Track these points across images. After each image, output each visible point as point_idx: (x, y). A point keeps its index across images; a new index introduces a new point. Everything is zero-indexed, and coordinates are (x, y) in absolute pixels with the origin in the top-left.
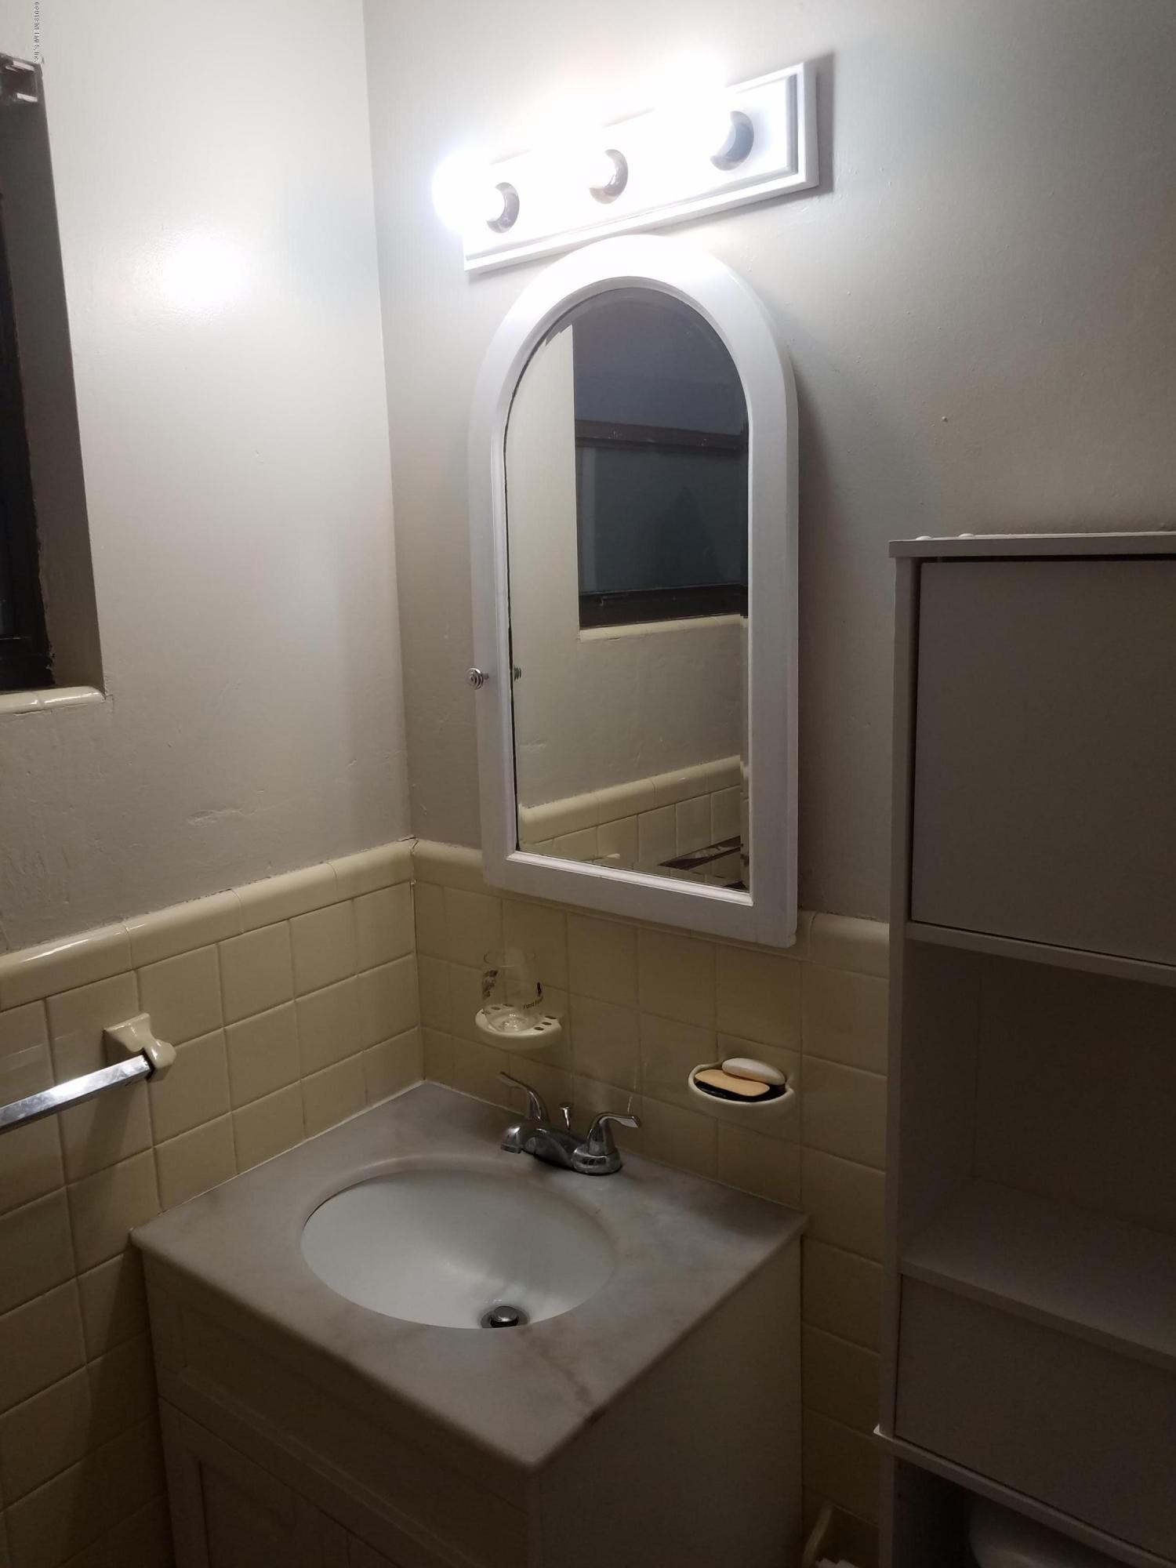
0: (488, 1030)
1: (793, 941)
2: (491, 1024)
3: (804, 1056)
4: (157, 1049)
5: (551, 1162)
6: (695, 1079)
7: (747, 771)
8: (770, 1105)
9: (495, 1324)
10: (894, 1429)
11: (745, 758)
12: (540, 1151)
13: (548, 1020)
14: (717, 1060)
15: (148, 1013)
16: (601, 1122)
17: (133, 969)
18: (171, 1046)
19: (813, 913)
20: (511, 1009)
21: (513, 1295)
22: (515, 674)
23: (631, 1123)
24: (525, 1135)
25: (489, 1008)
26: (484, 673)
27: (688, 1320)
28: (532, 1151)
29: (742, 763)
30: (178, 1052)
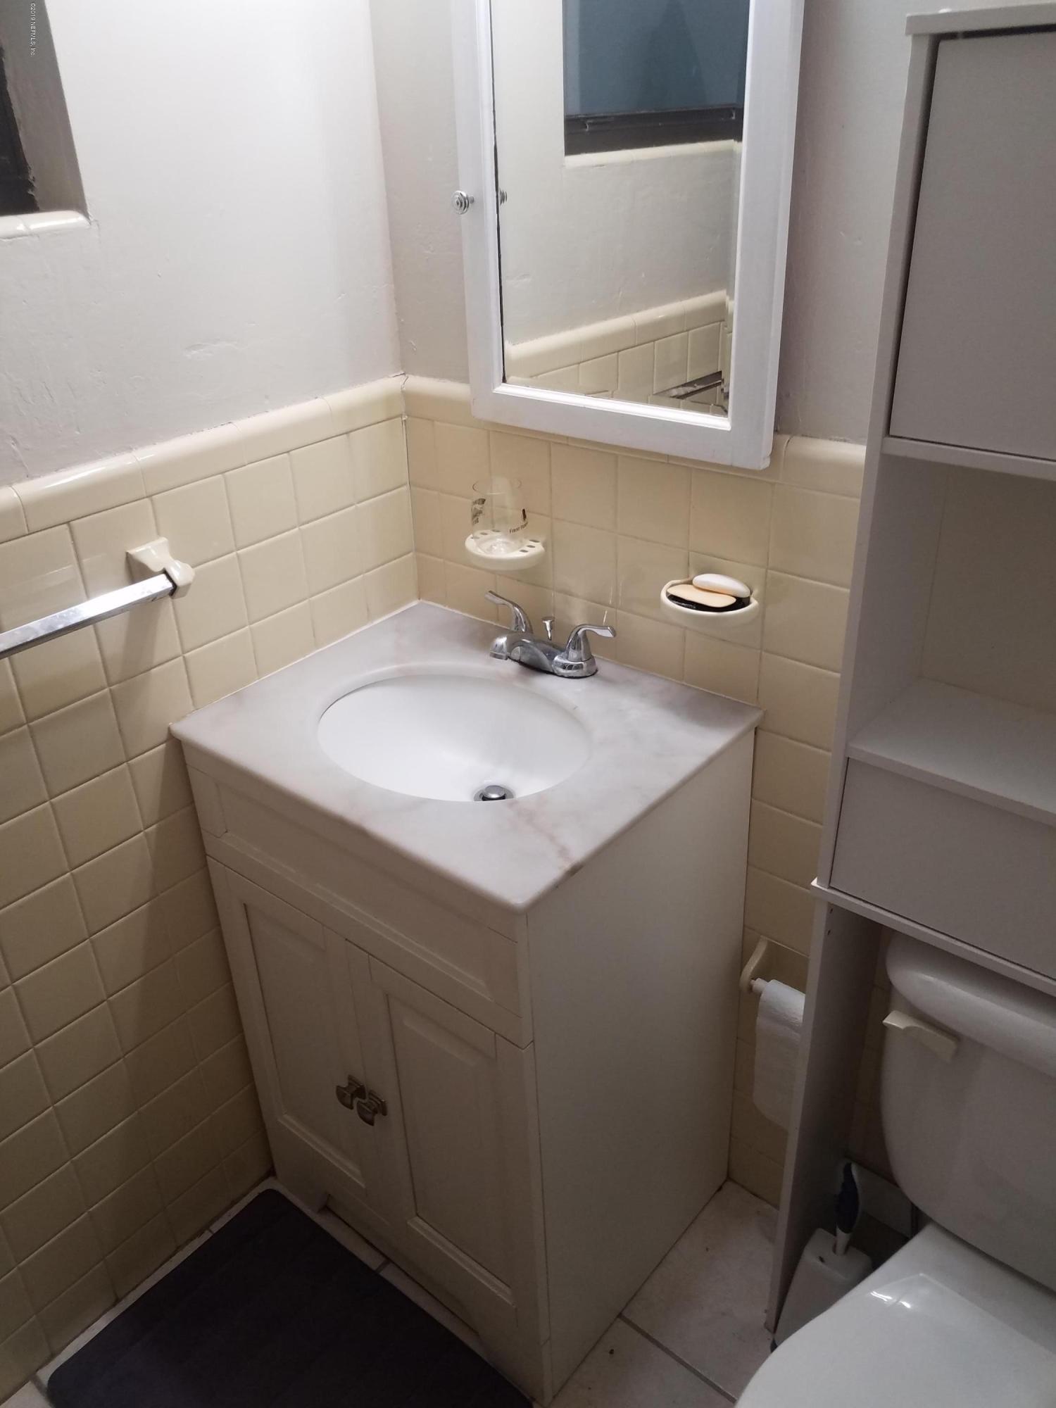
0: (476, 553)
1: (767, 463)
2: (481, 549)
3: (769, 571)
4: (176, 567)
5: (534, 668)
6: (667, 593)
7: (733, 305)
8: (736, 616)
9: (485, 799)
10: (830, 882)
11: (732, 296)
12: (524, 659)
13: (532, 543)
14: (688, 577)
15: (167, 538)
16: (580, 633)
17: (147, 497)
18: (189, 566)
19: (787, 437)
20: (498, 534)
21: (501, 777)
22: (501, 198)
23: (607, 633)
24: (512, 645)
25: (478, 534)
26: (469, 196)
27: (654, 796)
28: (518, 659)
29: (728, 298)
30: (196, 573)
